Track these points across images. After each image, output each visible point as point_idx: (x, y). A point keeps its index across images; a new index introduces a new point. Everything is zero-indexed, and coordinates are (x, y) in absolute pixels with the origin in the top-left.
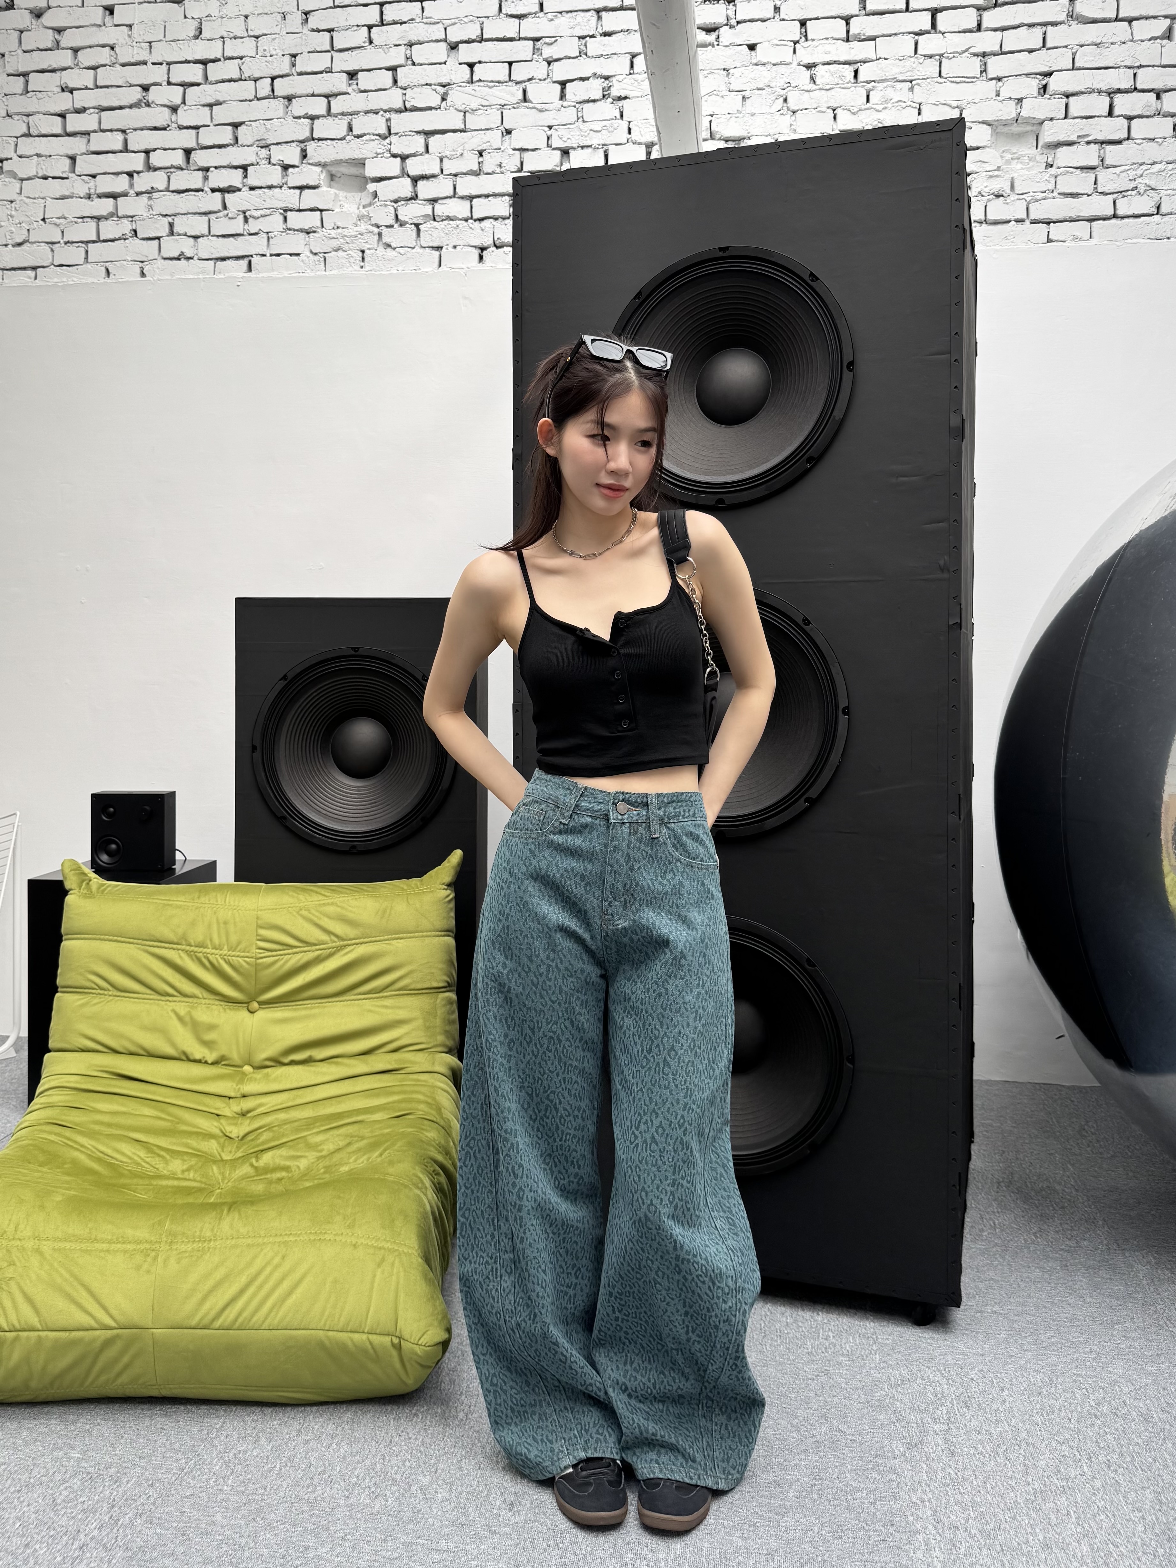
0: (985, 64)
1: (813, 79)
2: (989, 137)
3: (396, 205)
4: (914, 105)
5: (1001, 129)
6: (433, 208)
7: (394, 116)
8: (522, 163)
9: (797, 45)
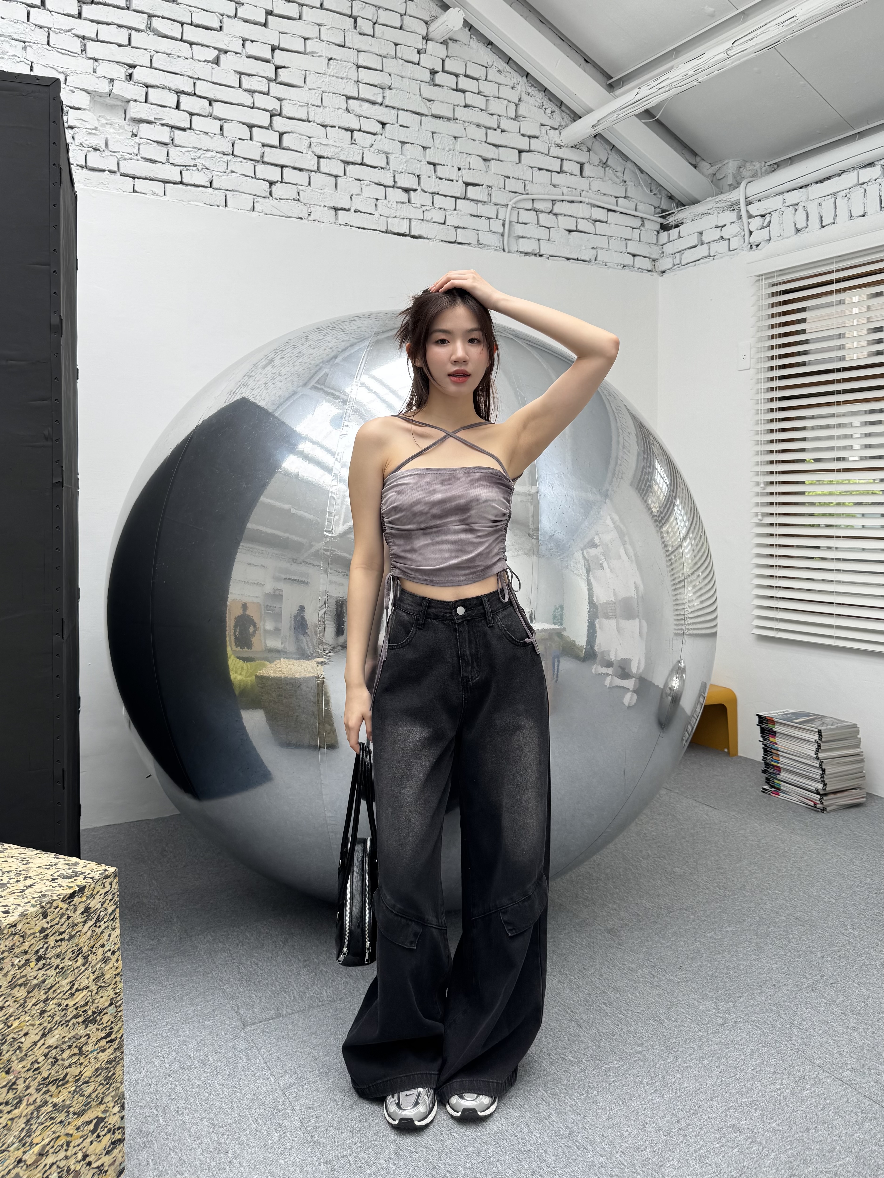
0: (85, 45)
2: (88, 103)
5: (97, 98)
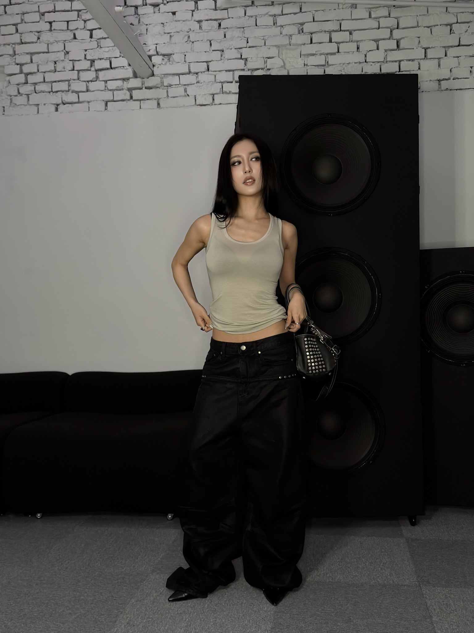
1: (200, 27)
3: (18, 86)
4: (245, 38)
6: (35, 88)
7: (17, 47)
8: (74, 67)
9: (194, 12)
